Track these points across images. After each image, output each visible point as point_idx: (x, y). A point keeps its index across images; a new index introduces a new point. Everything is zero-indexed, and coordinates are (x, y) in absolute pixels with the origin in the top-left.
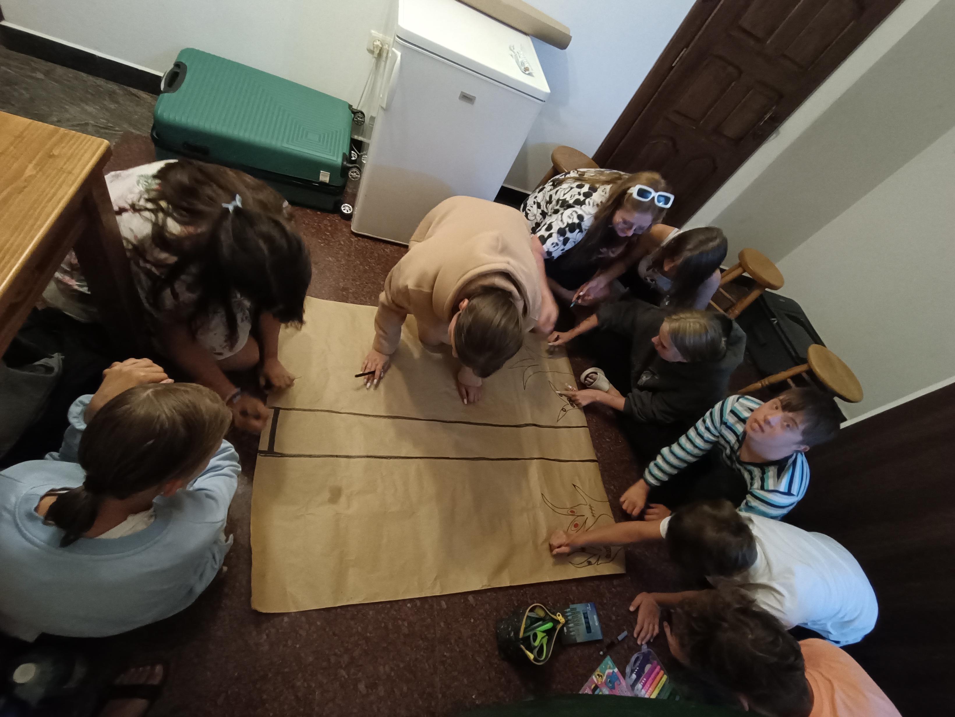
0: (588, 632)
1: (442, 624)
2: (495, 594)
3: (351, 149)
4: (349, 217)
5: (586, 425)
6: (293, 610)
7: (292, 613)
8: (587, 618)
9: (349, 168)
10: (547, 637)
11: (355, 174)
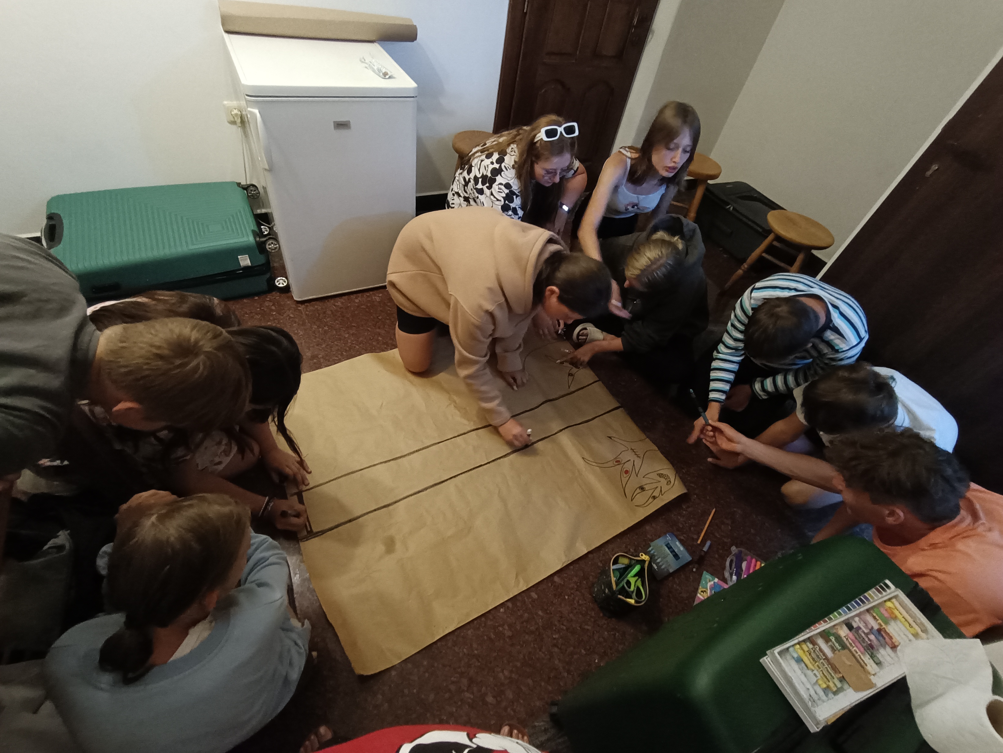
0: (677, 560)
1: (540, 613)
2: (577, 566)
3: (259, 225)
4: (287, 289)
5: (597, 379)
6: (396, 662)
7: (397, 666)
8: (671, 547)
9: (264, 243)
10: (640, 579)
11: (272, 245)
